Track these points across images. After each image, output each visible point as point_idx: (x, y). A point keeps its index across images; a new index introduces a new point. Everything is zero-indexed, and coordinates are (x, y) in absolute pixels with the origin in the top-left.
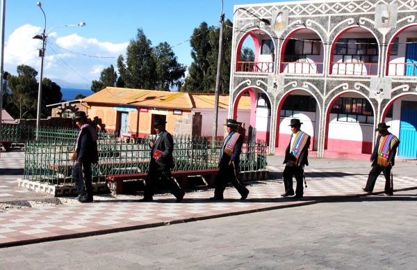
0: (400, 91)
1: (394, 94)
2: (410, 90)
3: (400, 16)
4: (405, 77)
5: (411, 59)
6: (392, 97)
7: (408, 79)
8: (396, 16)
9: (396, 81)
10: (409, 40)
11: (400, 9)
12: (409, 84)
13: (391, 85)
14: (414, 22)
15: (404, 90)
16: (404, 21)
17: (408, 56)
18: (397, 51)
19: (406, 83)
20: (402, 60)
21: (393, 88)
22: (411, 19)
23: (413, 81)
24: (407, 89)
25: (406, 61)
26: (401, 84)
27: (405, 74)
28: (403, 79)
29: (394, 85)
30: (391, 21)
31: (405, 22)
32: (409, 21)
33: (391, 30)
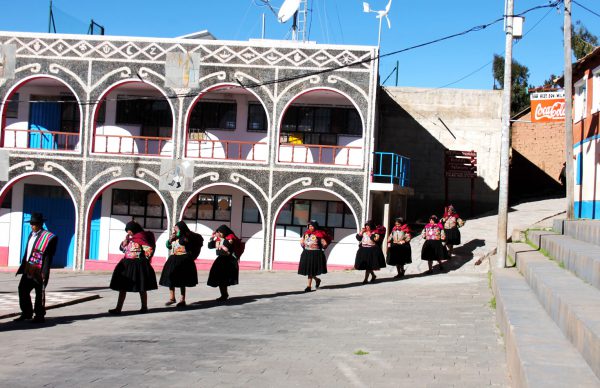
0: (22, 169)
1: (13, 174)
2: (35, 169)
3: (20, 62)
4: (29, 150)
5: (37, 124)
6: (10, 179)
7: (32, 153)
8: (15, 62)
9: (16, 155)
10: (33, 97)
11: (19, 53)
12: (34, 160)
13: (7, 161)
14: (40, 72)
15: (27, 168)
16: (26, 70)
17: (32, 120)
18: (16, 112)
19: (30, 159)
20: (24, 125)
21: (11, 165)
22: (35, 68)
23: (40, 157)
24: (32, 168)
25: (30, 128)
26: (23, 160)
27: (29, 146)
28: (26, 153)
29: (13, 161)
30: (7, 67)
31: (27, 72)
32: (32, 70)
33: (7, 82)
